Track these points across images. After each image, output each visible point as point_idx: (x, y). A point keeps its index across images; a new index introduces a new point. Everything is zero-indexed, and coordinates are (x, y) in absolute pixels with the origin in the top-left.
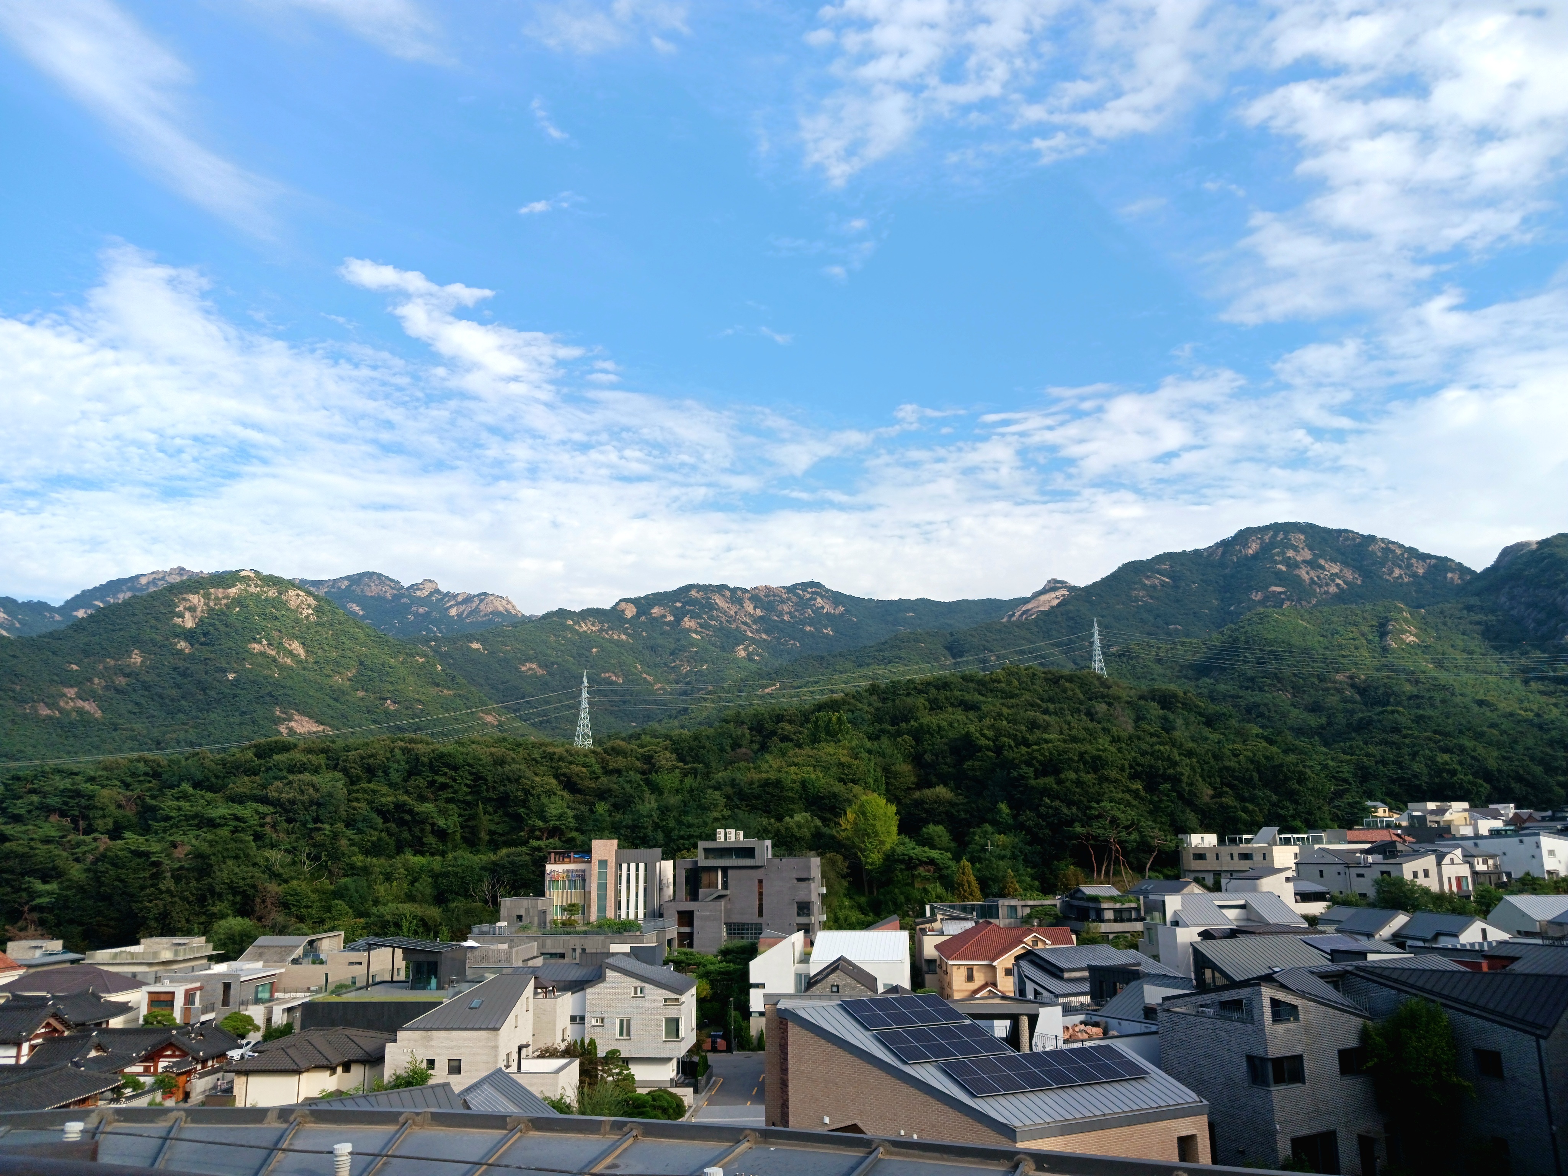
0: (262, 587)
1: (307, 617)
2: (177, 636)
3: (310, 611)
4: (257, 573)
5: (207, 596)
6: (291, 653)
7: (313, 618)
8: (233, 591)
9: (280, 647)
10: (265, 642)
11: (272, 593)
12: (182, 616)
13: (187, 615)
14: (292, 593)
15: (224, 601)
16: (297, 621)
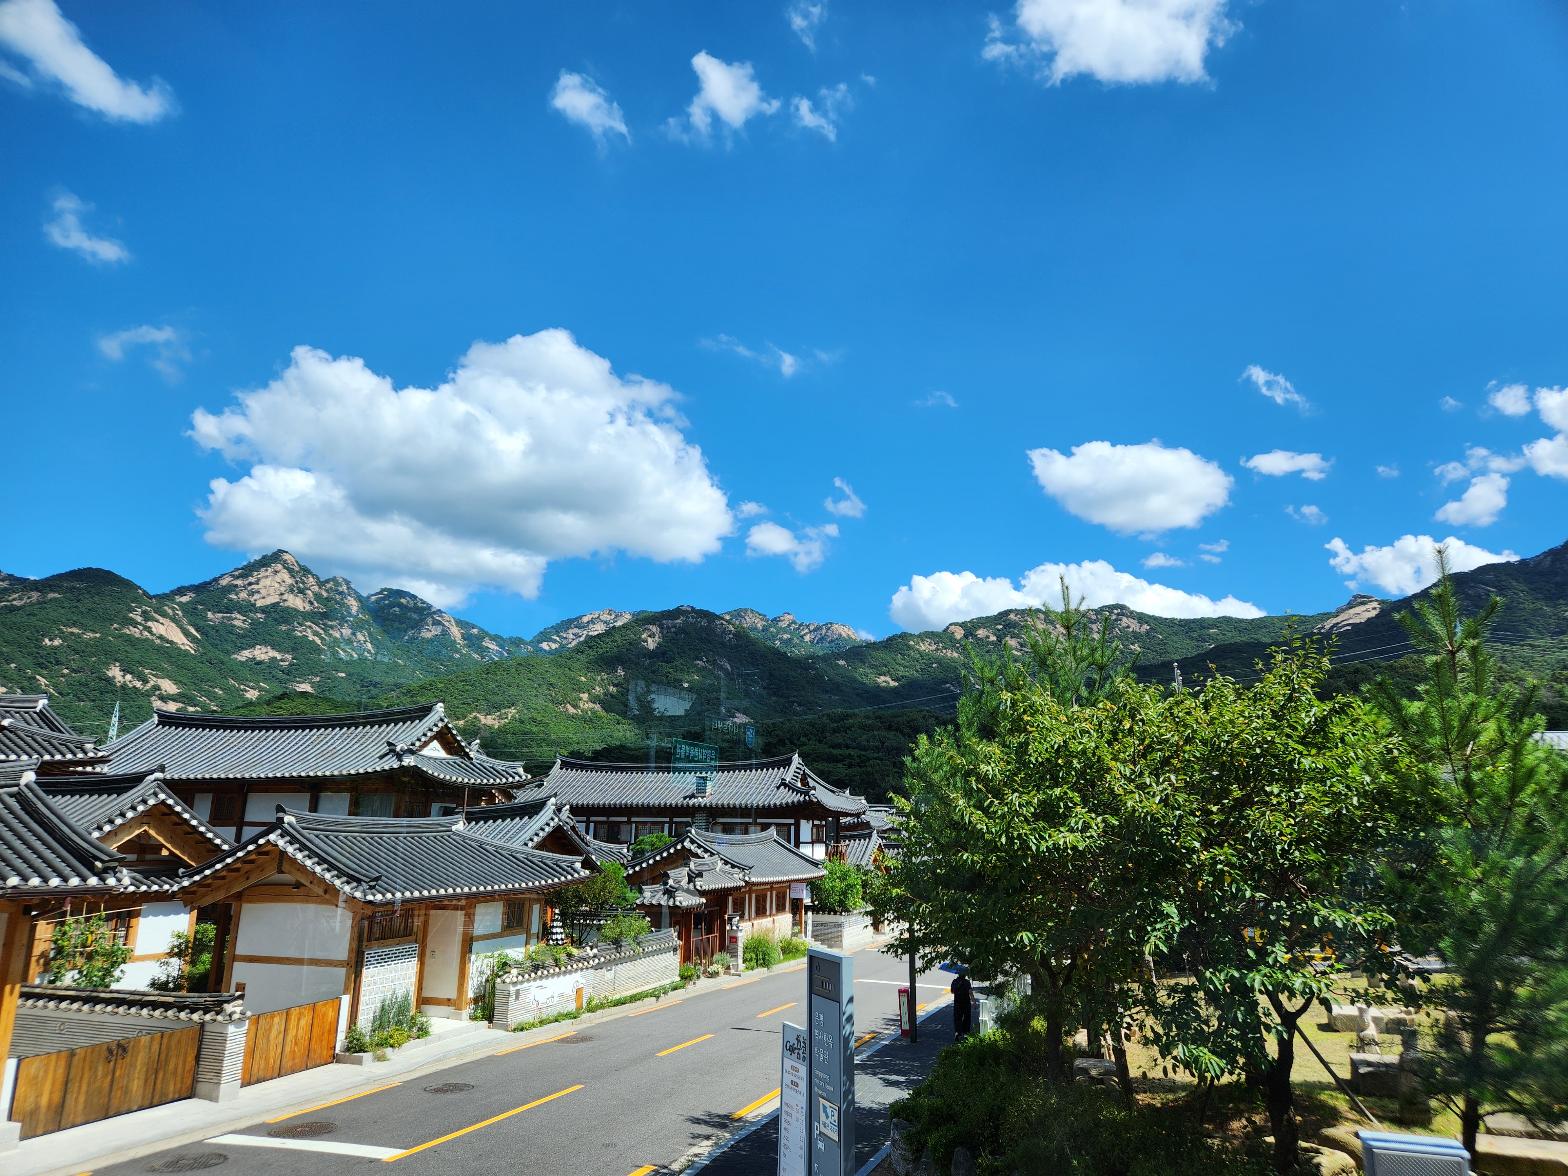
0: (697, 618)
1: (730, 639)
2: (645, 656)
3: (731, 636)
4: (692, 607)
5: (661, 626)
6: (722, 668)
7: (734, 642)
8: (679, 621)
9: (714, 663)
10: (705, 659)
11: (704, 623)
12: (646, 641)
13: (650, 640)
14: (718, 622)
15: (673, 630)
16: (723, 644)
